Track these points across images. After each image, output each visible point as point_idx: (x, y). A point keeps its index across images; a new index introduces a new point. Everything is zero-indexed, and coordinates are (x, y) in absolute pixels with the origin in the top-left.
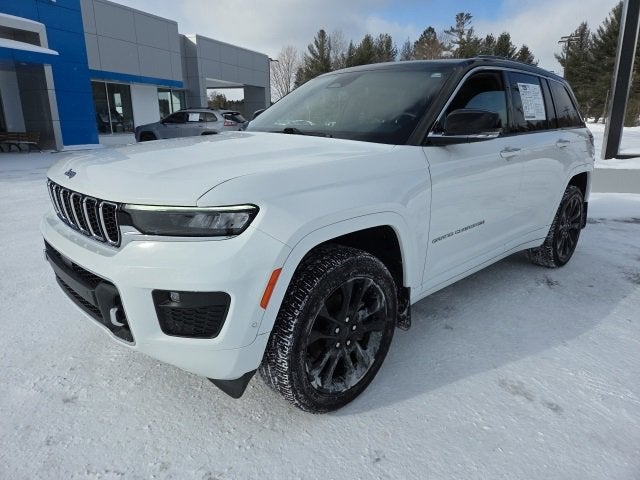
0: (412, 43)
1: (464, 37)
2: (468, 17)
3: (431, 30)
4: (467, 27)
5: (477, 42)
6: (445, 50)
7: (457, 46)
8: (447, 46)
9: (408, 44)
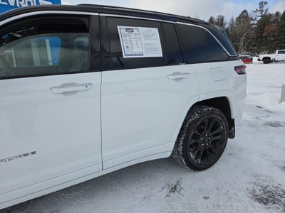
0: (235, 19)
1: (263, 13)
2: (266, 3)
3: (245, 11)
4: (265, 8)
5: (271, 15)
6: (252, 20)
7: (260, 18)
8: (254, 18)
9: (232, 20)
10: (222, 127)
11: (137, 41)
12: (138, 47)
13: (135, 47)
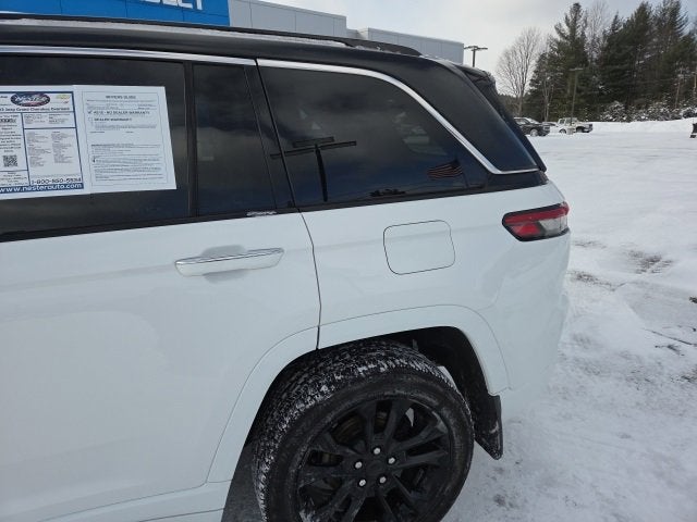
10: (441, 425)
11: (57, 137)
12: (60, 159)
13: (48, 158)
